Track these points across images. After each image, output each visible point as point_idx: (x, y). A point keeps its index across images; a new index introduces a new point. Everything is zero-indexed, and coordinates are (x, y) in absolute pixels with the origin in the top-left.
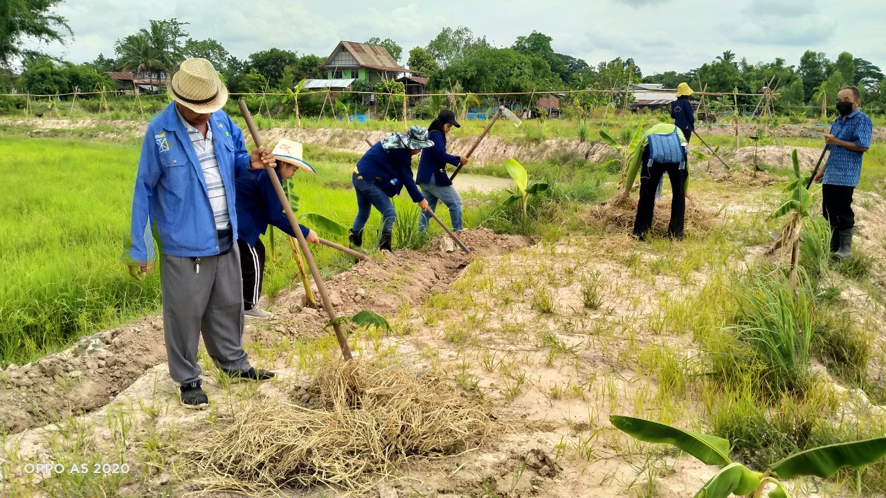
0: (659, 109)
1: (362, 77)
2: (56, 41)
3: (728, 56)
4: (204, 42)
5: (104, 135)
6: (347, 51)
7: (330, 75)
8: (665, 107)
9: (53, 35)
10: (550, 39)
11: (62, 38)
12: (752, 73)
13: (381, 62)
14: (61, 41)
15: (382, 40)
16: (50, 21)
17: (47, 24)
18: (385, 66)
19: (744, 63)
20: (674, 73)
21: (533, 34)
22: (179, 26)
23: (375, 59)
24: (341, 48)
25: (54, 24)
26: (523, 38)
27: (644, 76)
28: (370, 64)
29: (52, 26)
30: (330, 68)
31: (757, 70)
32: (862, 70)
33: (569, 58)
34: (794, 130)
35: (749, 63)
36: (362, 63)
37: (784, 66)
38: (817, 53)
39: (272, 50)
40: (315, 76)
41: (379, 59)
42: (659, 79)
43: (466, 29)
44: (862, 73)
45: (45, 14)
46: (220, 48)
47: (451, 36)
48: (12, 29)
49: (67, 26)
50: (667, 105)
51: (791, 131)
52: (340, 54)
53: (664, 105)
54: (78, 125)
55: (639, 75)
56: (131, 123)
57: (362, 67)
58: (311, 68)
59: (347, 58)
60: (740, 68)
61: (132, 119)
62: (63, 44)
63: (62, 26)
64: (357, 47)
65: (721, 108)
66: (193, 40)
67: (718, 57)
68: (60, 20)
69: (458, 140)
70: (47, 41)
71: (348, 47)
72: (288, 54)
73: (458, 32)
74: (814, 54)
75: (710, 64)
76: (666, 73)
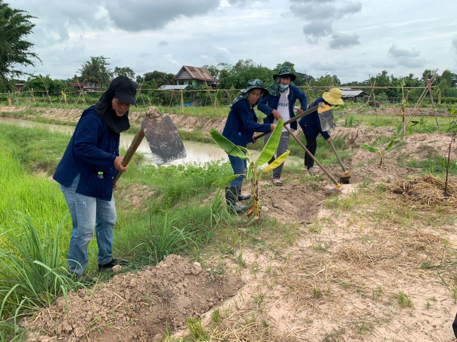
0: (348, 100)
1: (194, 84)
2: (31, 65)
3: (384, 73)
4: (124, 69)
5: (26, 116)
6: (186, 71)
7: (178, 83)
8: (351, 99)
9: (29, 62)
10: (293, 65)
11: (33, 63)
12: (397, 81)
13: (204, 76)
14: (33, 65)
15: (210, 66)
16: (28, 55)
17: (26, 57)
18: (206, 79)
19: (392, 77)
20: (357, 82)
21: (285, 63)
22: (105, 60)
23: (201, 75)
24: (184, 69)
25: (30, 57)
26: (280, 65)
27: (342, 84)
28: (198, 77)
29: (29, 58)
30: (178, 80)
31: (399, 80)
32: (455, 79)
33: (304, 75)
34: (426, 112)
35: (395, 77)
36: (194, 77)
37: (413, 78)
38: (432, 71)
39: (154, 72)
40: (171, 84)
41: (203, 75)
42: (349, 85)
43: (251, 60)
44: (455, 80)
45: (25, 52)
46: (131, 71)
47: (243, 64)
48: (6, 59)
49: (38, 58)
50: (353, 98)
51: (424, 112)
52: (183, 72)
53: (351, 97)
54: (18, 110)
55: (339, 83)
56: (43, 109)
57: (194, 79)
58: (170, 79)
59: (186, 74)
60: (390, 79)
61: (44, 107)
62: (34, 66)
63: (35, 57)
64: (192, 69)
65: (381, 99)
66: (118, 67)
67: (379, 74)
68: (34, 55)
69: (210, 120)
70: (25, 65)
71: (187, 69)
72: (162, 73)
73: (247, 62)
74: (430, 71)
75: (375, 77)
76: (353, 82)
